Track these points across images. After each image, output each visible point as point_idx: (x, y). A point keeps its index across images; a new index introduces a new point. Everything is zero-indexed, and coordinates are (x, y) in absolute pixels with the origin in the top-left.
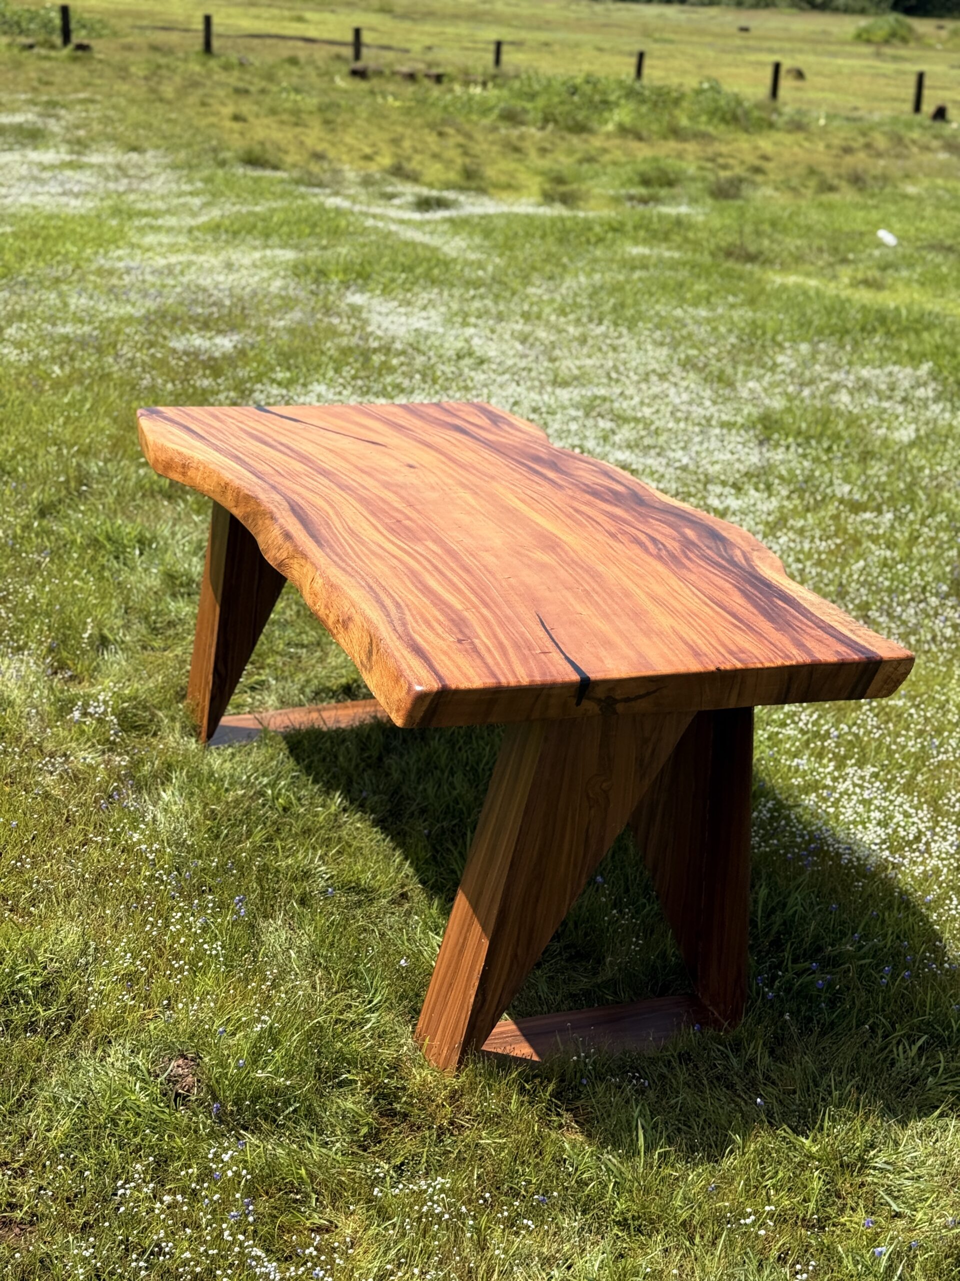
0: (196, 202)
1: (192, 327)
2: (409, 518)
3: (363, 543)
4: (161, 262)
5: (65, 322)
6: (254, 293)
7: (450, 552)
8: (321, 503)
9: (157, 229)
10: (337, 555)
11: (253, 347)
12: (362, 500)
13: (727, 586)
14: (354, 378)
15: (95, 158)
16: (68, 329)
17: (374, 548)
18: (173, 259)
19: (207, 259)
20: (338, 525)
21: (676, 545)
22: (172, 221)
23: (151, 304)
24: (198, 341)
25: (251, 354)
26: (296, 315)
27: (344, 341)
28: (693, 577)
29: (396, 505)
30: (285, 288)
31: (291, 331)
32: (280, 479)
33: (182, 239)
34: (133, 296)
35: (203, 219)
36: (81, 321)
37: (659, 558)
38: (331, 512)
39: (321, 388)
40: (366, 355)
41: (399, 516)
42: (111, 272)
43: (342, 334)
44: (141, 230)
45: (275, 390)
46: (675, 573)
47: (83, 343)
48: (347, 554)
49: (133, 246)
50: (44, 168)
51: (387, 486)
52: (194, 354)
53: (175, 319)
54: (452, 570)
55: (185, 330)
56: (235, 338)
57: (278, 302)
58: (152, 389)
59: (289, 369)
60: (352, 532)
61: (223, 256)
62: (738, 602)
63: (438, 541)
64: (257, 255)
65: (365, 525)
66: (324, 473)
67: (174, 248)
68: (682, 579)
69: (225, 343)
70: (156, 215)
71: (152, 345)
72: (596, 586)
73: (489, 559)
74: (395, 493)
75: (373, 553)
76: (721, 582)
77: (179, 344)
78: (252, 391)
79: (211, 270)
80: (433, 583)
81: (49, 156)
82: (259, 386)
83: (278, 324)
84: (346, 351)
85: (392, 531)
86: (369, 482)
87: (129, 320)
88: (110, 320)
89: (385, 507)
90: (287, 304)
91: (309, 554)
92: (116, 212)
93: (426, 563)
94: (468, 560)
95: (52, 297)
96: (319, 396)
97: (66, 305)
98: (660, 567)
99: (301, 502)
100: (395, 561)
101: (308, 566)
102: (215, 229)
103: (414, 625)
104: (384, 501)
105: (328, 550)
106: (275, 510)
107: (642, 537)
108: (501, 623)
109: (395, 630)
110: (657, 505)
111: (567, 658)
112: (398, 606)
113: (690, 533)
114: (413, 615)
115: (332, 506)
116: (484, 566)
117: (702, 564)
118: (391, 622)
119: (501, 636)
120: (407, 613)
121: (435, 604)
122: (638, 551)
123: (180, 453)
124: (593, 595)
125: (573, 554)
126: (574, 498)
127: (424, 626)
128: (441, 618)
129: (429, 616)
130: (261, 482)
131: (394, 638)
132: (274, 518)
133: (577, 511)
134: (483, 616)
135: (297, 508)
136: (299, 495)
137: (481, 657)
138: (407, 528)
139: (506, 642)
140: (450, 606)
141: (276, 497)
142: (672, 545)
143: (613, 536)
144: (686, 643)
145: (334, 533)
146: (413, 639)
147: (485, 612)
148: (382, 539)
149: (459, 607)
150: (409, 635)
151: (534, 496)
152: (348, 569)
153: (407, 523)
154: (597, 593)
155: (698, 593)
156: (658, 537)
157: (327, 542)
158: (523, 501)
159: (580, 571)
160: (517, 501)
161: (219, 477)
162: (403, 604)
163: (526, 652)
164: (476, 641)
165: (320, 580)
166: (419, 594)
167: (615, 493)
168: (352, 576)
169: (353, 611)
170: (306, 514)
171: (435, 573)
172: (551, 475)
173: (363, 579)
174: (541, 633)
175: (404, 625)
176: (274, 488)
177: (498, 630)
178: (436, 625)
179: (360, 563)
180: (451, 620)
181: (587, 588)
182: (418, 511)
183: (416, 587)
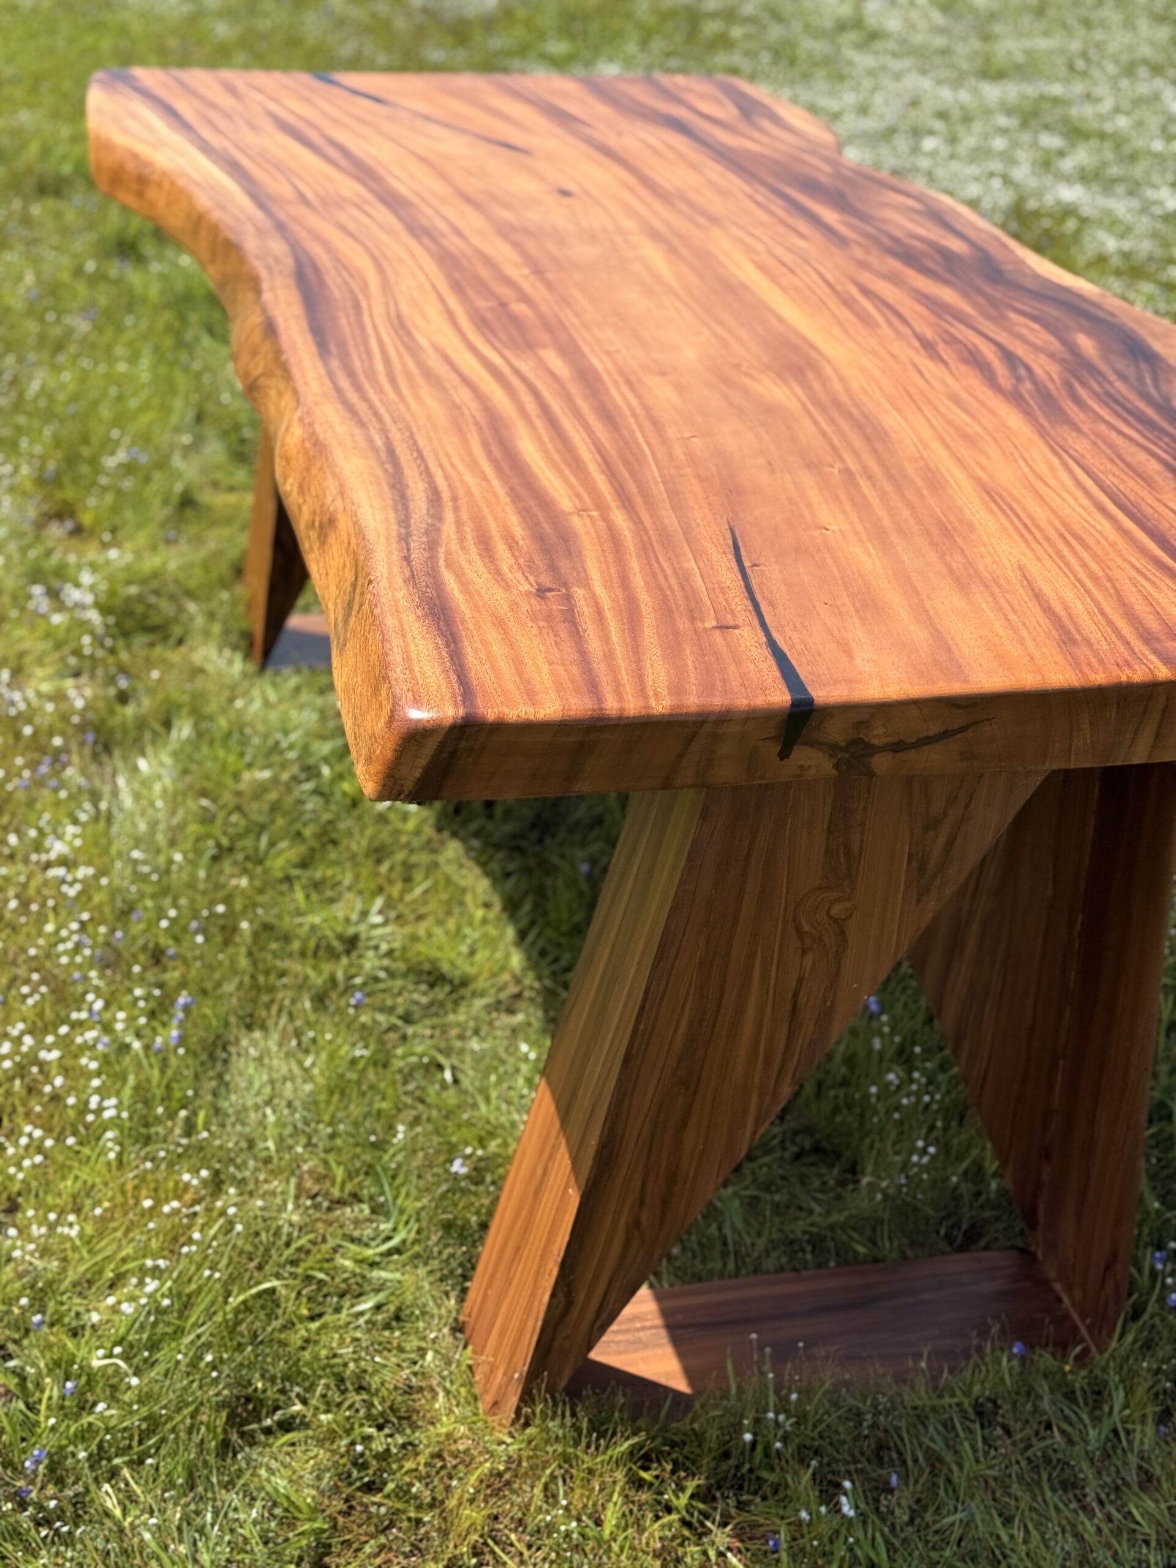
2: (525, 298)
3: (414, 350)
7: (587, 377)
8: (361, 261)
10: (351, 374)
12: (447, 261)
13: (1154, 466)
17: (434, 361)
20: (378, 309)
21: (1055, 369)
28: (1082, 445)
29: (511, 271)
32: (300, 211)
37: (1015, 398)
38: (373, 281)
41: (505, 292)
46: (1043, 433)
48: (371, 375)
51: (505, 231)
54: (578, 415)
60: (401, 327)
63: (570, 351)
65: (433, 311)
66: (393, 201)
68: (1058, 449)
72: (872, 463)
73: (663, 394)
74: (517, 246)
75: (429, 375)
76: (1140, 457)
80: (528, 448)
85: (482, 323)
86: (472, 222)
89: (485, 273)
91: (295, 371)
94: (619, 396)
98: (1014, 419)
99: (323, 259)
101: (288, 398)
103: (455, 546)
104: (488, 261)
105: (335, 363)
106: (263, 273)
107: (988, 351)
108: (645, 549)
109: (407, 559)
110: (1028, 283)
111: (772, 644)
112: (435, 498)
113: (1086, 343)
114: (459, 523)
115: (380, 270)
116: (647, 408)
117: (1104, 413)
118: (405, 539)
119: (638, 581)
120: (449, 516)
121: (515, 497)
122: (973, 380)
123: (135, 156)
124: (862, 482)
125: (837, 386)
126: (864, 265)
127: (473, 551)
128: (519, 531)
129: (492, 526)
130: (259, 215)
131: (399, 581)
132: (257, 290)
133: (865, 291)
134: (611, 528)
135: (309, 272)
136: (325, 243)
137: (578, 636)
138: (515, 320)
139: (644, 598)
140: (546, 503)
141: (277, 247)
142: (1045, 368)
143: (928, 346)
144: (1048, 610)
145: (362, 327)
146: (438, 585)
147: (620, 518)
148: (457, 342)
149: (566, 504)
150: (433, 572)
151: (788, 258)
152: (362, 407)
153: (519, 308)
154: (870, 478)
155: (1089, 483)
156: (1020, 350)
157: (342, 344)
158: (763, 268)
159: (845, 425)
160: (750, 269)
161: (190, 203)
162: (446, 495)
163: (683, 625)
164: (579, 593)
165: (297, 431)
166: (489, 471)
167: (947, 256)
168: (362, 424)
169: (339, 504)
170: (322, 283)
171: (539, 423)
172: (830, 216)
173: (384, 431)
174: (729, 576)
175: (432, 546)
176: (281, 228)
177: (634, 565)
178: (501, 549)
179: (392, 394)
180: (539, 537)
181: (853, 465)
182: (549, 285)
183: (489, 454)
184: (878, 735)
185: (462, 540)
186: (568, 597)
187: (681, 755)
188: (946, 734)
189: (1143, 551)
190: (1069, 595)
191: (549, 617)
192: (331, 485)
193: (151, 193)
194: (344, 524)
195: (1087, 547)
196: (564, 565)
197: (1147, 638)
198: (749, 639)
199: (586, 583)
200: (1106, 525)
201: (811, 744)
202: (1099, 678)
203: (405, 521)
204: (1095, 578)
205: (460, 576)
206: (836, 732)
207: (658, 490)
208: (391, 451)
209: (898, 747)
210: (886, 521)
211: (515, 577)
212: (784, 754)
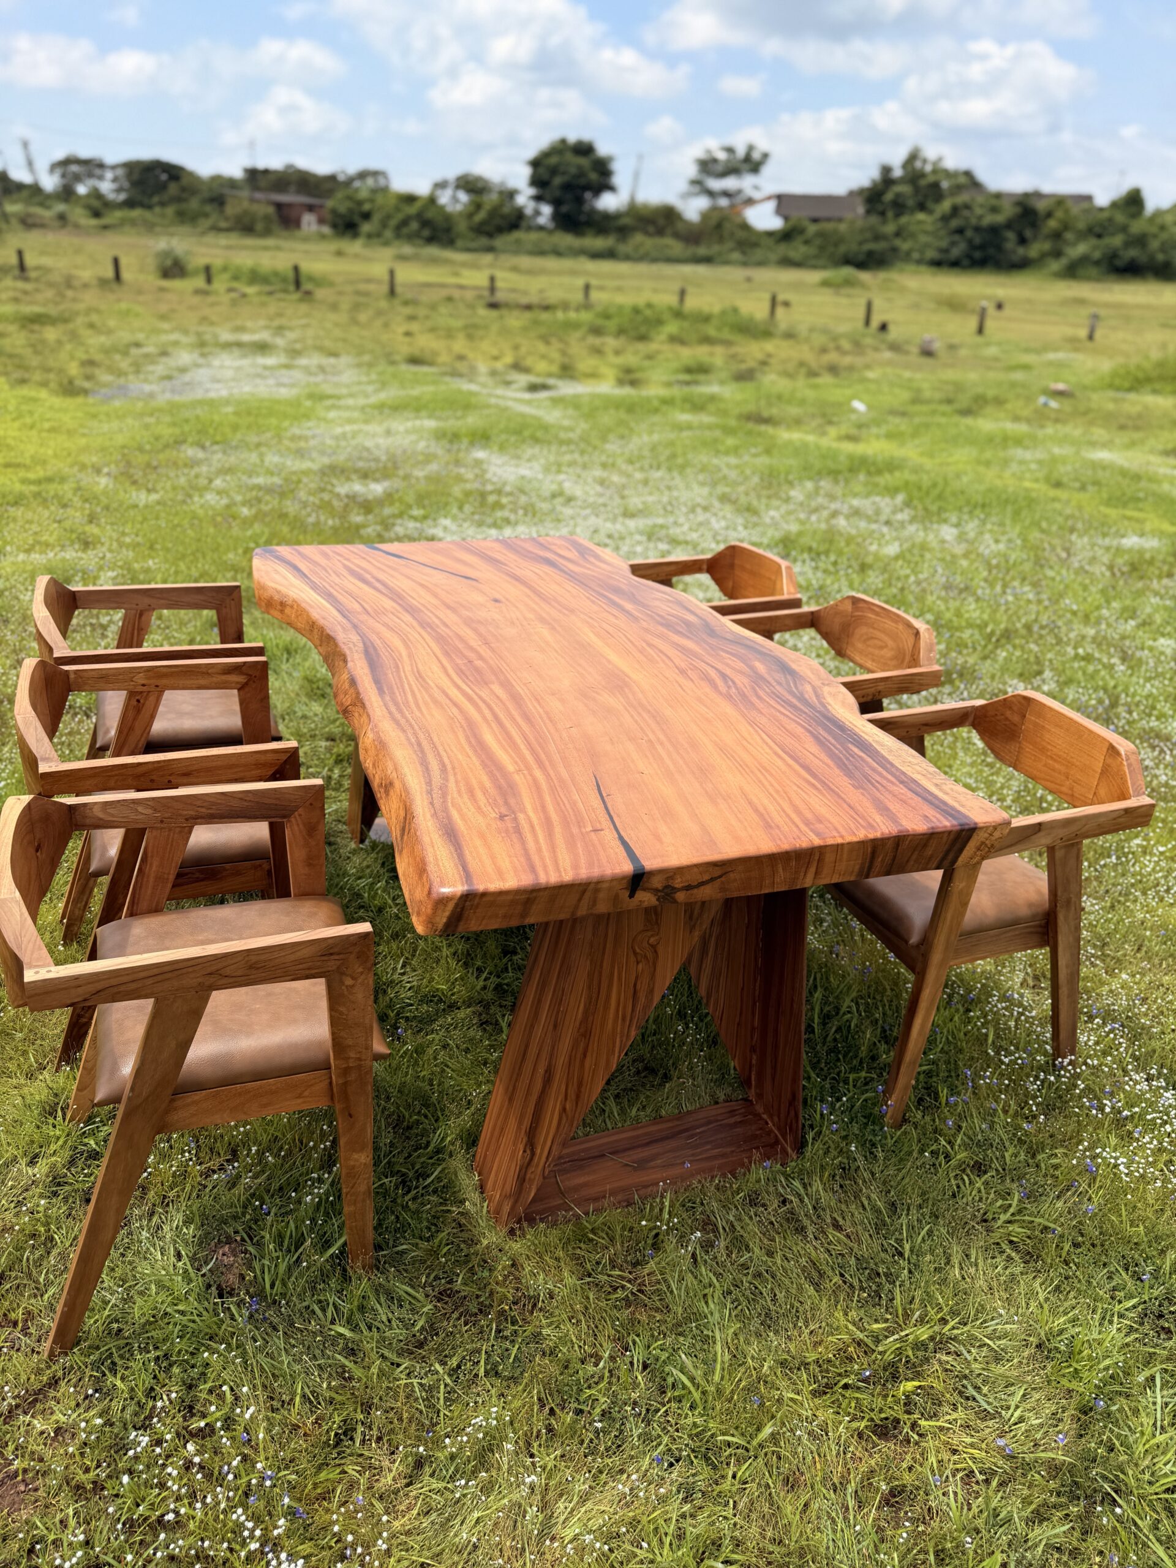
0: (370, 389)
1: (354, 477)
2: (481, 658)
3: (426, 688)
4: (338, 430)
5: (258, 475)
6: (404, 451)
7: (516, 698)
8: (397, 643)
9: (339, 408)
10: (396, 704)
11: (397, 491)
12: (440, 639)
13: (799, 730)
14: (473, 513)
15: (303, 361)
16: (260, 480)
17: (437, 694)
18: (348, 428)
19: (374, 428)
20: (408, 668)
21: (746, 681)
22: (350, 402)
23: (326, 460)
24: (357, 487)
25: (396, 497)
26: (434, 467)
27: (468, 486)
28: (764, 720)
29: (473, 643)
30: (428, 447)
31: (428, 478)
32: (365, 617)
33: (356, 414)
34: (314, 455)
35: (373, 400)
36: (272, 474)
37: (729, 697)
38: (404, 653)
39: (447, 522)
40: (483, 495)
41: (472, 655)
42: (300, 438)
43: (466, 481)
44: (329, 408)
45: (411, 525)
46: (744, 716)
47: (269, 490)
48: (407, 703)
49: (319, 419)
50: (266, 368)
51: (468, 623)
52: (352, 497)
53: (343, 471)
54: (513, 719)
55: (348, 479)
56: (386, 484)
57: (421, 458)
58: (317, 523)
59: (424, 507)
60: (420, 676)
61: (385, 425)
62: (811, 750)
63: (506, 685)
64: (409, 424)
65: (436, 668)
66: (411, 610)
67: (350, 421)
68: (752, 723)
69: (377, 489)
70: (338, 397)
71: (323, 490)
72: (662, 737)
73: (554, 705)
74: (475, 630)
75: (436, 702)
76: (791, 726)
77: (343, 489)
78: (394, 525)
79: (374, 436)
80: (489, 738)
81: (270, 361)
82: (399, 521)
83: (419, 473)
84: (468, 494)
85: (461, 672)
86: (451, 618)
87: (306, 473)
88: (294, 473)
89: (460, 646)
90: (429, 458)
91: (367, 704)
92: (311, 396)
93: (486, 712)
94: (532, 707)
95: (254, 457)
96: (445, 528)
97: (262, 461)
98: (729, 710)
99: (378, 643)
100: (455, 710)
101: (365, 717)
102: (381, 407)
103: (456, 795)
104: (461, 638)
105: (388, 698)
106: (348, 652)
107: (713, 674)
108: (553, 789)
109: (432, 803)
110: (728, 636)
111: (621, 838)
112: (443, 769)
113: (760, 667)
114: (457, 782)
115: (407, 647)
116: (547, 713)
117: (772, 702)
118: (430, 792)
119: (550, 808)
120: (452, 779)
121: (484, 765)
122: (708, 689)
123: (278, 592)
124: (659, 747)
125: (640, 695)
126: (647, 630)
127: (465, 796)
128: (488, 784)
129: (474, 782)
130: (344, 621)
131: (428, 816)
132: (345, 661)
133: (650, 645)
134: (535, 781)
135: (371, 650)
136: (378, 634)
137: (523, 841)
138: (477, 670)
139: (554, 816)
140: (501, 768)
141: (355, 638)
142: (741, 681)
143: (682, 672)
144: (756, 811)
145: (400, 678)
146: (449, 817)
147: (538, 774)
148: (449, 684)
149: (511, 768)
150: (446, 810)
151: (610, 629)
152: (403, 721)
153: (479, 663)
154: (662, 744)
155: (769, 741)
156: (728, 672)
157: (390, 688)
158: (597, 635)
159: (645, 715)
160: (591, 635)
161: (308, 616)
162: (449, 767)
163: (575, 830)
164: (521, 816)
165: (370, 735)
166: (471, 753)
167: (688, 624)
168: (404, 731)
169: (394, 775)
170: (378, 655)
171: (493, 725)
172: (629, 606)
173: (415, 734)
174: (596, 802)
175: (444, 795)
176: (355, 627)
177: (548, 799)
178: (479, 795)
179: (418, 714)
180: (499, 788)
181: (651, 736)
182: (493, 650)
183: (470, 743)
184: (678, 883)
185: (459, 792)
186: (515, 819)
187: (580, 900)
188: (712, 880)
189: (799, 776)
190: (766, 802)
191: (507, 831)
192: (390, 767)
193: (288, 611)
194: (397, 785)
195: (771, 775)
196: (512, 801)
197: (807, 823)
198: (609, 835)
199: (523, 810)
200: (779, 763)
201: (644, 890)
202: (785, 846)
203: (429, 783)
204: (777, 792)
205: (459, 811)
206: (657, 882)
207: (557, 757)
208: (419, 744)
209: (688, 888)
210: (672, 767)
211: (487, 809)
212: (631, 896)
